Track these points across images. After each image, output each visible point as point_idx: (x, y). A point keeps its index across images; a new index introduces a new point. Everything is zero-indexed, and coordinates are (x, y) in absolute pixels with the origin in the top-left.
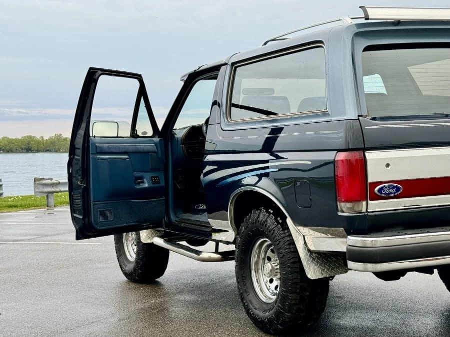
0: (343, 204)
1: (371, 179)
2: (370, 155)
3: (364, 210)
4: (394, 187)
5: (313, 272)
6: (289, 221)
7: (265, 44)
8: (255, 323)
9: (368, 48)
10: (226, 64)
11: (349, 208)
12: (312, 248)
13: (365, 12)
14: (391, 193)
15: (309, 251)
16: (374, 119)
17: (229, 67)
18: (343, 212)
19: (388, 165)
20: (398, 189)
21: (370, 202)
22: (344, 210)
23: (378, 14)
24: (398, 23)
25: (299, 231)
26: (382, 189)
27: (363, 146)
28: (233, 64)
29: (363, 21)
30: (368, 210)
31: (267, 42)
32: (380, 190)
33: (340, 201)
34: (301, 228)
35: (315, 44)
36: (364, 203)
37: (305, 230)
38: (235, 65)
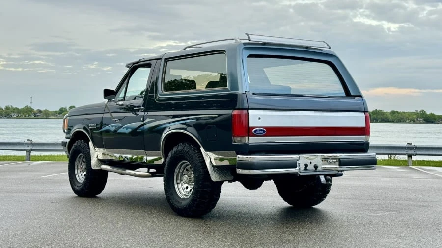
0: (235, 138)
1: (251, 125)
2: (250, 112)
3: (246, 142)
4: (262, 130)
5: (214, 177)
6: (202, 149)
7: (185, 49)
8: (173, 210)
9: (250, 56)
10: (160, 59)
11: (239, 140)
12: (214, 164)
13: (249, 37)
14: (261, 133)
15: (213, 166)
16: (254, 94)
17: (163, 61)
18: (235, 142)
19: (259, 118)
20: (264, 131)
21: (250, 138)
22: (236, 141)
23: (255, 39)
24: (264, 44)
25: (207, 155)
26: (256, 131)
27: (247, 107)
28: (165, 59)
29: (247, 41)
30: (249, 142)
31: (186, 48)
32: (255, 131)
33: (234, 136)
34: (208, 153)
35: (220, 52)
36: (247, 138)
37: (210, 154)
38: (167, 60)
